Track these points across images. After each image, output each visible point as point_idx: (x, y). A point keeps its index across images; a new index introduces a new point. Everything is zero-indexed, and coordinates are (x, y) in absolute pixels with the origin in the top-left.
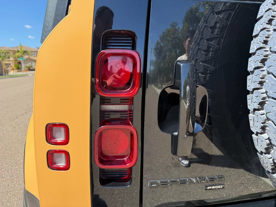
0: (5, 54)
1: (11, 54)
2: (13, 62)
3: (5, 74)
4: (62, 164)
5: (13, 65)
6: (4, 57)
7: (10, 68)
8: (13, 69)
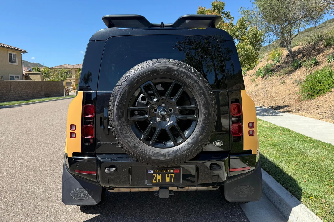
0: (67, 73)
1: (73, 72)
2: (75, 81)
3: (65, 94)
4: (74, 136)
5: (74, 84)
6: (66, 76)
7: (70, 88)
8: (74, 89)
